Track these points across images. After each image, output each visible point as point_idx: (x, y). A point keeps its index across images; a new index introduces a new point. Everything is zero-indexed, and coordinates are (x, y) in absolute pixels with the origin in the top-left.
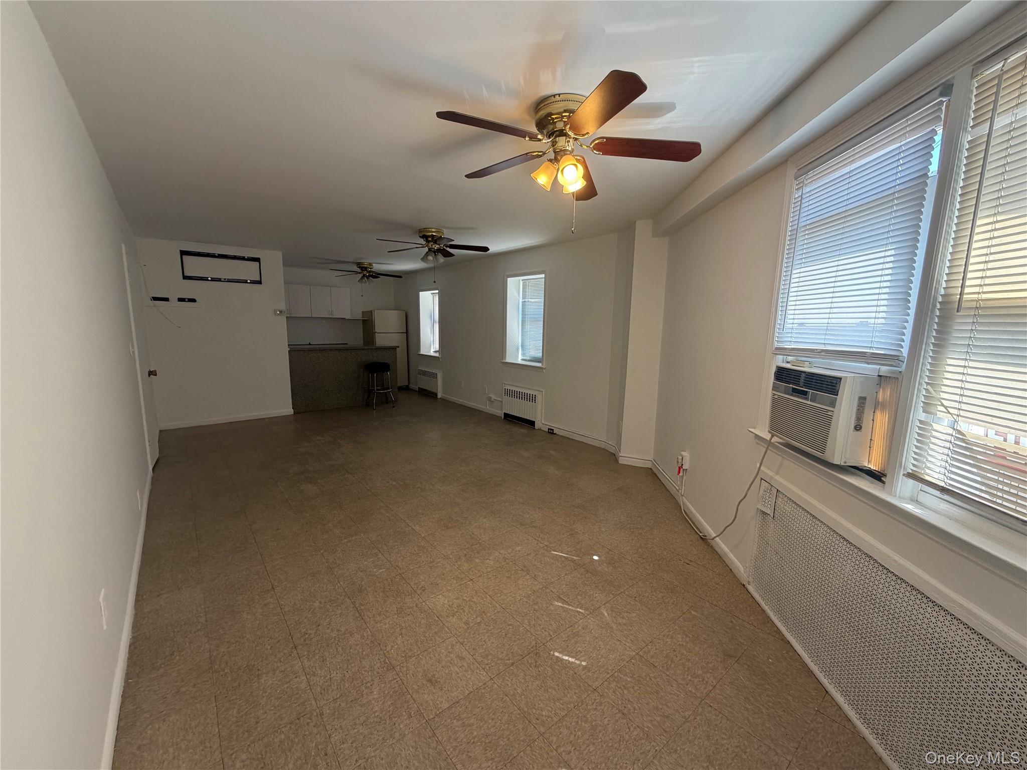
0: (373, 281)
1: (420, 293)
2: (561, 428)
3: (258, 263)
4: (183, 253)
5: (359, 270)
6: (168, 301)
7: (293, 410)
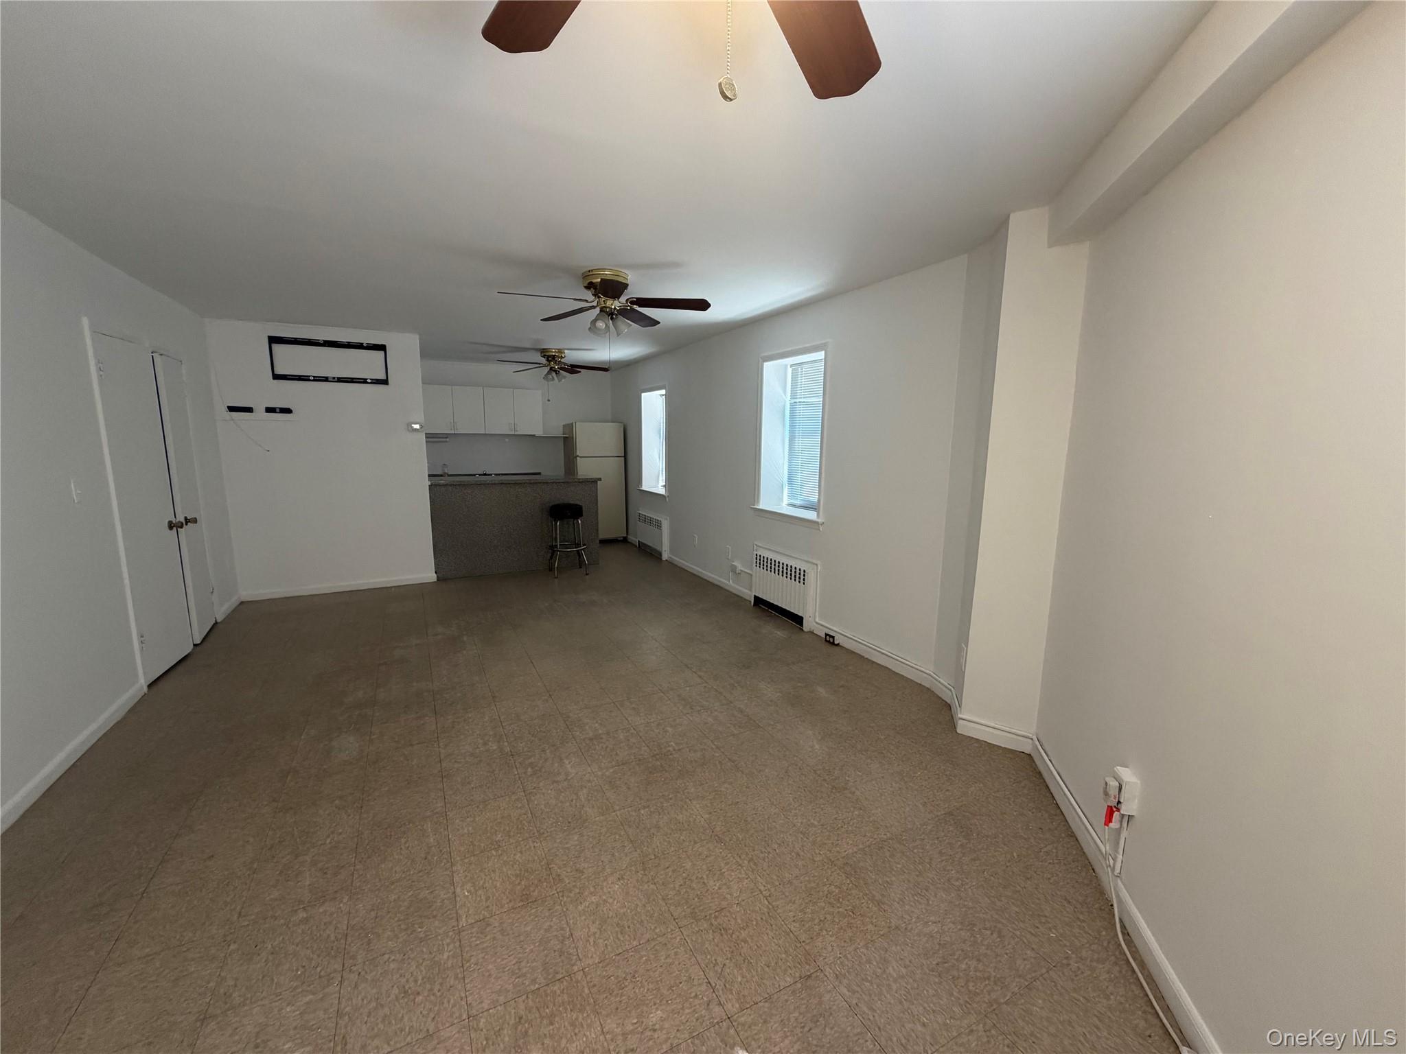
0: (565, 377)
1: (643, 395)
2: (846, 634)
3: (383, 352)
4: (273, 340)
5: (544, 361)
6: (252, 412)
7: (435, 575)
